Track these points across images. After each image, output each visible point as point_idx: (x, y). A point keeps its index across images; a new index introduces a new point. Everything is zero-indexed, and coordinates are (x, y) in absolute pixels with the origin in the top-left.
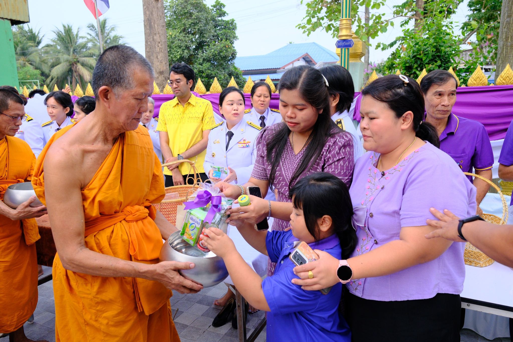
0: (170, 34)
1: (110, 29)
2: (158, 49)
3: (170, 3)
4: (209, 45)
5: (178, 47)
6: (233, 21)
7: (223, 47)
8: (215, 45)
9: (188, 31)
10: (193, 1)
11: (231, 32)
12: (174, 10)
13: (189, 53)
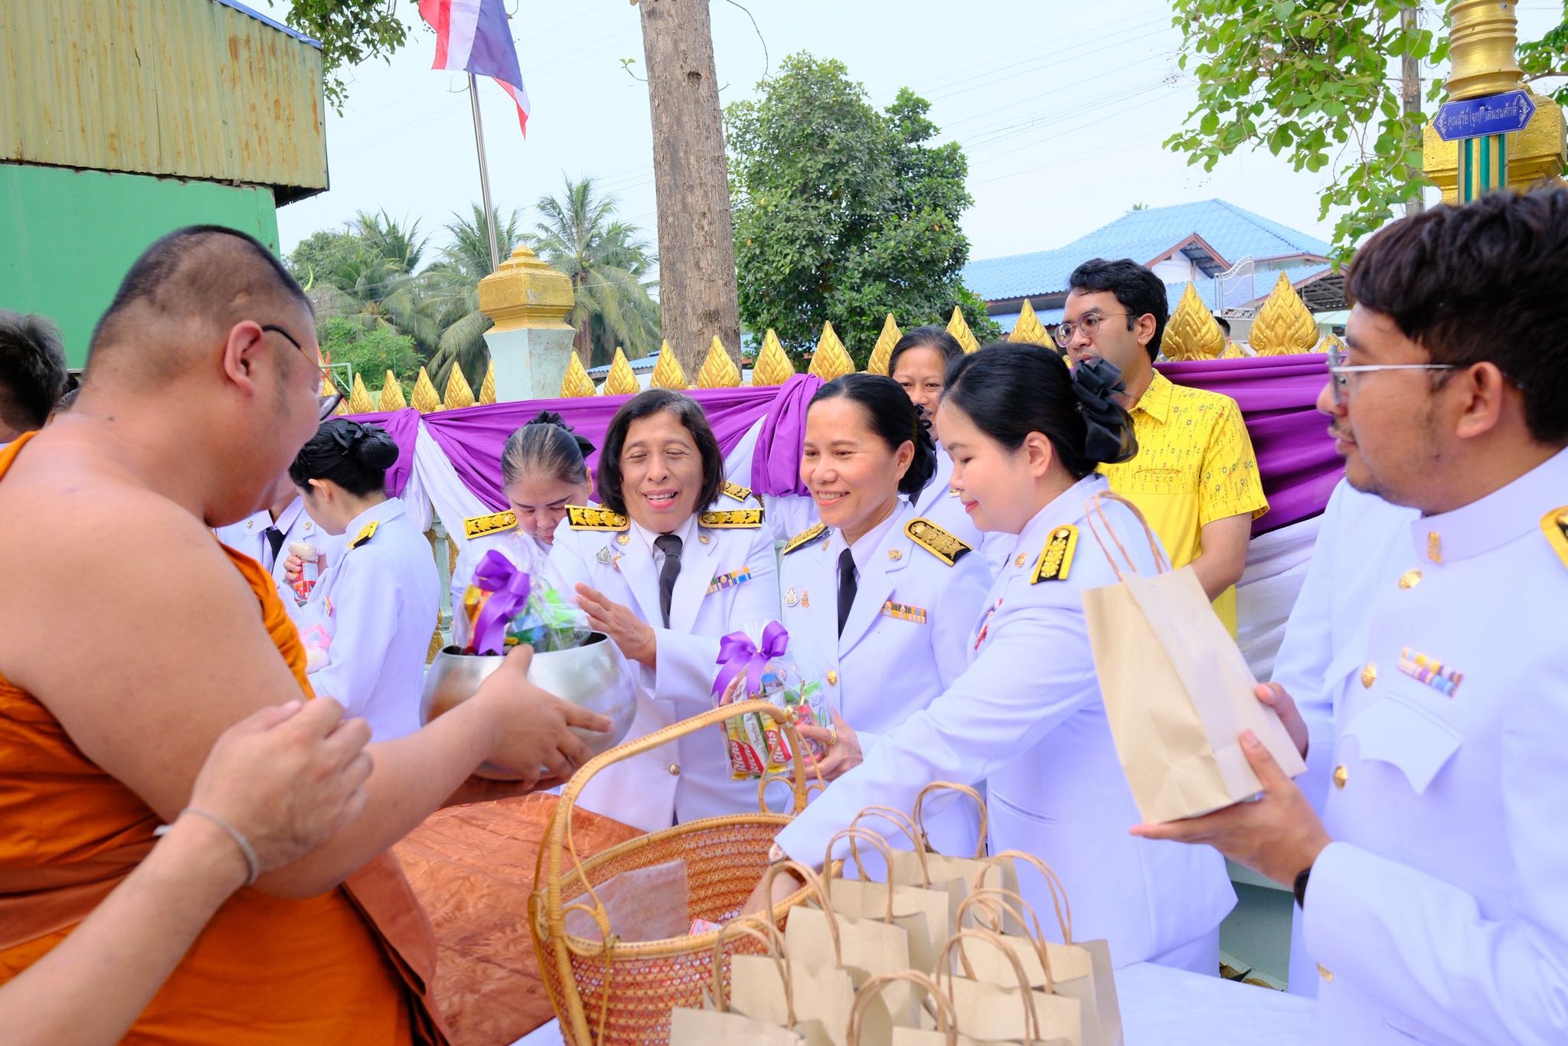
0: (762, 202)
1: (600, 208)
2: (699, 238)
3: (760, 109)
4: (880, 230)
5: (786, 242)
6: (954, 148)
7: (924, 232)
8: (900, 226)
9: (817, 191)
10: (829, 97)
11: (948, 183)
12: (771, 131)
13: (819, 258)
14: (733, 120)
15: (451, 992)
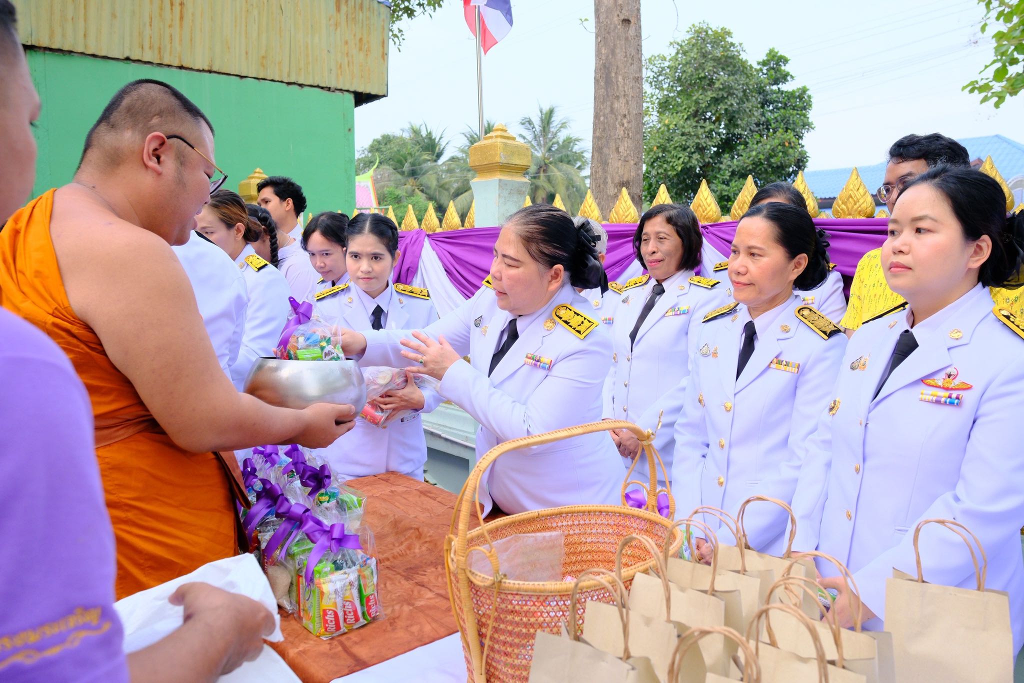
0: (667, 122)
1: (560, 126)
2: (620, 132)
3: (670, 60)
4: (746, 144)
5: (680, 149)
6: (804, 90)
7: (777, 147)
8: (761, 142)
9: (705, 117)
10: (718, 53)
11: (798, 114)
12: (677, 74)
13: (702, 161)
14: (651, 67)
15: (395, 602)
